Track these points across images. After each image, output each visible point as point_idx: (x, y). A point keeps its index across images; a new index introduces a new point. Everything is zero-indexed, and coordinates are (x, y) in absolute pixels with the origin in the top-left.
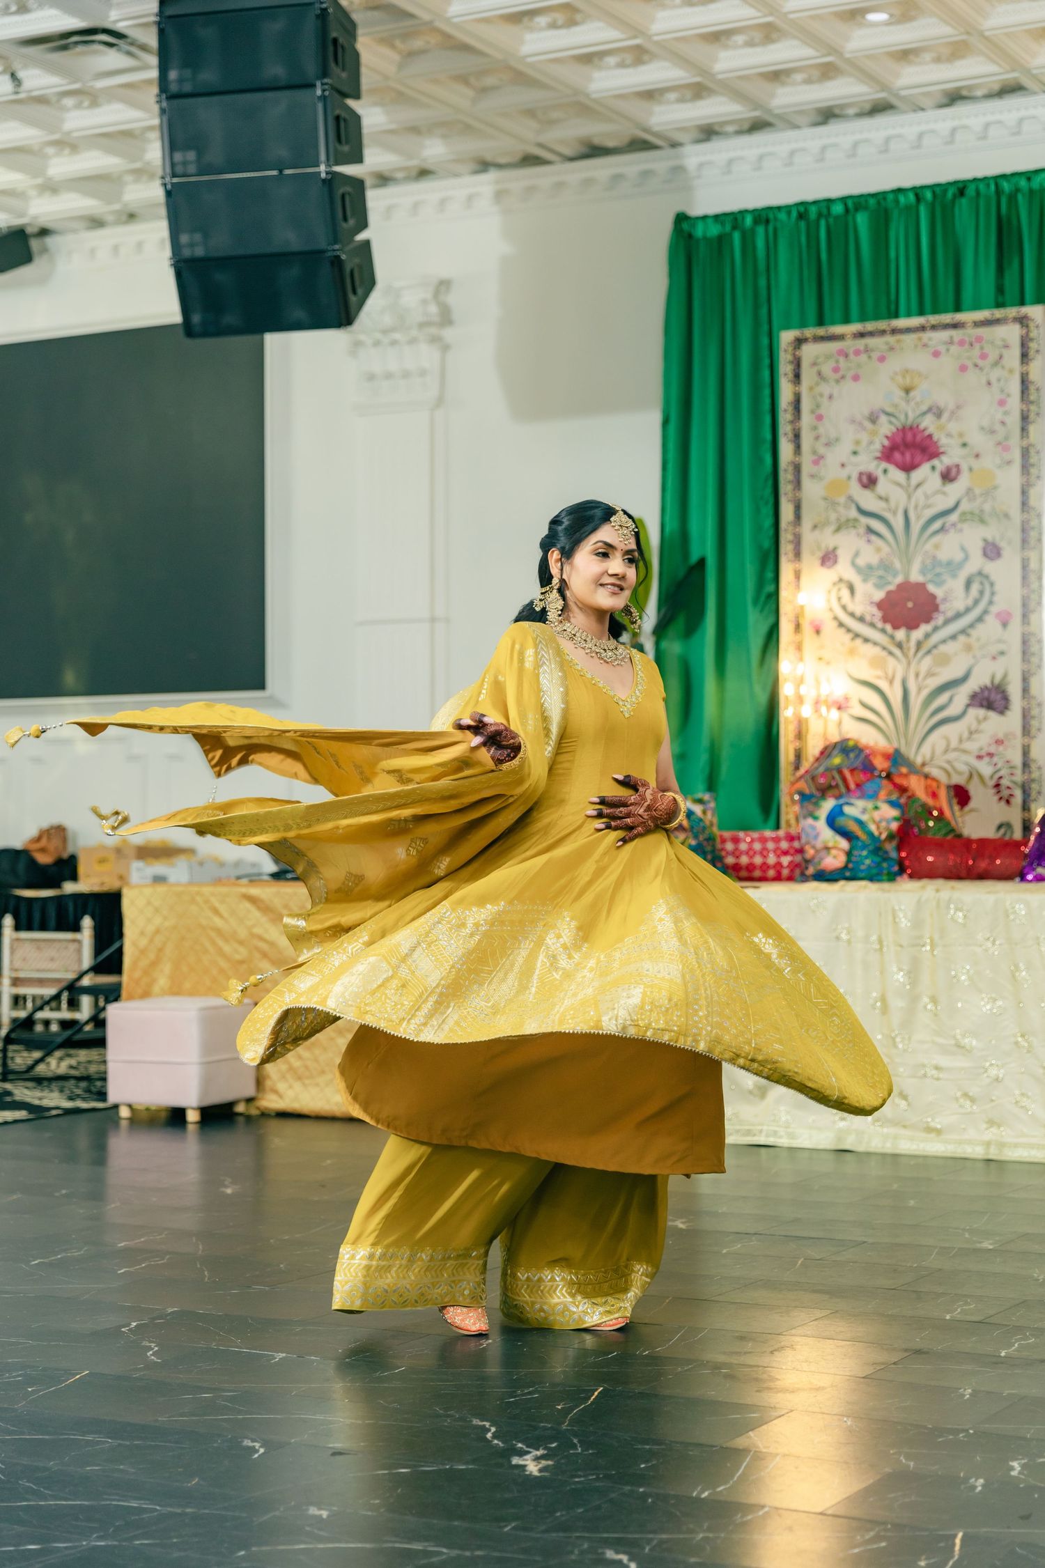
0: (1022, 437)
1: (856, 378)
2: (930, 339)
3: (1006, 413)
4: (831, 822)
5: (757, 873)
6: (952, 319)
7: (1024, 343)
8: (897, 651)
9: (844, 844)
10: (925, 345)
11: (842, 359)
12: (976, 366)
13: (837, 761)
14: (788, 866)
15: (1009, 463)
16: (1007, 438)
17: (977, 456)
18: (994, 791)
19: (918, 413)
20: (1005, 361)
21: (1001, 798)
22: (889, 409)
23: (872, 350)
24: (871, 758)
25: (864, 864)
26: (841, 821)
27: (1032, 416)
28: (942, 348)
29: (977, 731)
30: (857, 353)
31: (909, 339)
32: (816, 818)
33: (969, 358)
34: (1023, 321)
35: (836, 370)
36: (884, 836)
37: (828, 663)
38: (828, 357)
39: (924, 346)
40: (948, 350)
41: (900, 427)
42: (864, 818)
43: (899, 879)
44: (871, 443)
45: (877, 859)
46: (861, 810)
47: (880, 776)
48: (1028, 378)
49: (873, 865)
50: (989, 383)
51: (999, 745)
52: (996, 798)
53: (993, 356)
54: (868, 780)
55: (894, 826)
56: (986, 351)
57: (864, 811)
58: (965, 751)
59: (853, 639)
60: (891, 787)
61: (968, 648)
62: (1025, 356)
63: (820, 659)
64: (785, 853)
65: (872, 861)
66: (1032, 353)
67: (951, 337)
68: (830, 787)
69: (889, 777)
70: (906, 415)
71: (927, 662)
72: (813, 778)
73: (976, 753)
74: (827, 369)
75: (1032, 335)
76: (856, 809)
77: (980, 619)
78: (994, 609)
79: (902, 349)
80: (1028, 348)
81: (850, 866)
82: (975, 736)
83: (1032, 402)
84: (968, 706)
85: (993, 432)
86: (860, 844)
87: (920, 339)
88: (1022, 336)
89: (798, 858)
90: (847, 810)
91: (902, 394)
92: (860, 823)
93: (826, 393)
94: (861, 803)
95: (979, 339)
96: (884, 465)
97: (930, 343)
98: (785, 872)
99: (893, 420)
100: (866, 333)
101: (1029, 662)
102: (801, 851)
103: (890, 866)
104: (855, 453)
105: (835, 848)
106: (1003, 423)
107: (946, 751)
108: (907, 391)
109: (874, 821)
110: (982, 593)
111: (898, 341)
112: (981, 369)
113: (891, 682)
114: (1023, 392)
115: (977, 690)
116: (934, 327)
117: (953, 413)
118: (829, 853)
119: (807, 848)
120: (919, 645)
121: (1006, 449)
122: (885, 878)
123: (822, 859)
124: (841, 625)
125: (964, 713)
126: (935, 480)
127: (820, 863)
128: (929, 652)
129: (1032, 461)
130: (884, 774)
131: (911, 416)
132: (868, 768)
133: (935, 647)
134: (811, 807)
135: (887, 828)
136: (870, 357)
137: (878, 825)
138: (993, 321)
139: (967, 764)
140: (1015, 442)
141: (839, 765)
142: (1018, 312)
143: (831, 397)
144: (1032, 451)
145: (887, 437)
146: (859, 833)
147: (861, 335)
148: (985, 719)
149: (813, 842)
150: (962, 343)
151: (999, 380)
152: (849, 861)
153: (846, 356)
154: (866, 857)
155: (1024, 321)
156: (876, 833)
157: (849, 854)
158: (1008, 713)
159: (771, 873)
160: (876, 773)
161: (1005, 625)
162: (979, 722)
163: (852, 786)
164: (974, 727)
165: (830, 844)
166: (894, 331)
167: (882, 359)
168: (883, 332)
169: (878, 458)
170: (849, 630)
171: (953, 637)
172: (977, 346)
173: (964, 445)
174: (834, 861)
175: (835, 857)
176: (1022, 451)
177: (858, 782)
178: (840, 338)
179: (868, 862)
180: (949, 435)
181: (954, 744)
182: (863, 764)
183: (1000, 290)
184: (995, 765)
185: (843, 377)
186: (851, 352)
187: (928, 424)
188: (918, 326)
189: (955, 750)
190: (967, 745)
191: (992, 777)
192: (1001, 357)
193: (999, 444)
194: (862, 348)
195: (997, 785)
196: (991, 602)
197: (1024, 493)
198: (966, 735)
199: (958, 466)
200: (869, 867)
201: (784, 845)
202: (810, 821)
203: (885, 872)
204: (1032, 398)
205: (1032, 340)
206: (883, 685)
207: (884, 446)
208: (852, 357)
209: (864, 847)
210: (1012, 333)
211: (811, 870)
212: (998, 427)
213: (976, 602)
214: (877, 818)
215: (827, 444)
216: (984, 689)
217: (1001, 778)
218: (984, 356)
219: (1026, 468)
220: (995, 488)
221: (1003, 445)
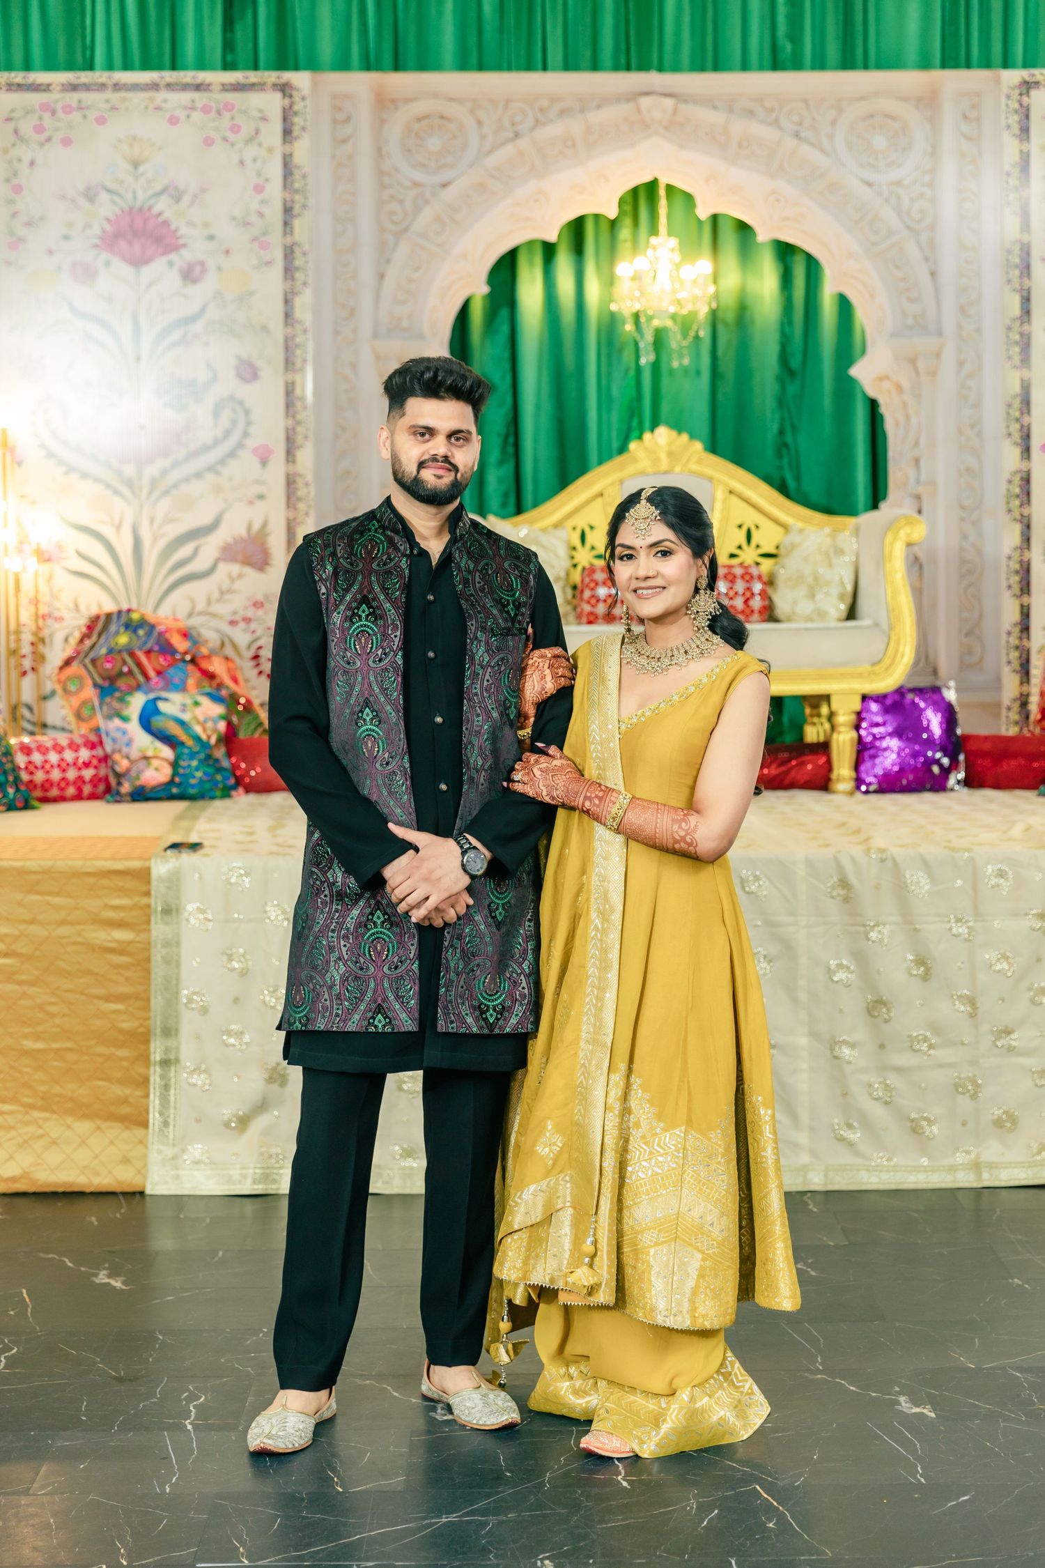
0: (285, 234)
1: (67, 142)
2: (165, 101)
3: (264, 202)
4: (146, 722)
5: (54, 792)
6: (194, 78)
7: (287, 116)
8: (126, 491)
9: (167, 752)
10: (158, 109)
11: (47, 116)
12: (225, 139)
13: (123, 639)
14: (91, 781)
15: (269, 263)
16: (265, 233)
17: (227, 252)
18: (253, 663)
19: (150, 192)
20: (261, 138)
21: (260, 673)
22: (114, 186)
23: (88, 108)
24: (167, 635)
25: (194, 777)
26: (157, 722)
27: (297, 209)
28: (181, 114)
29: (230, 591)
30: (68, 110)
31: (138, 98)
32: (125, 719)
33: (216, 129)
34: (285, 89)
35: (39, 129)
36: (213, 740)
37: (34, 503)
38: (28, 112)
39: (156, 109)
40: (188, 117)
41: (126, 207)
42: (186, 717)
43: (233, 793)
44: (87, 226)
45: (210, 770)
46: (179, 707)
47: (183, 660)
48: (291, 160)
49: (205, 778)
50: (242, 163)
51: (258, 608)
52: (255, 671)
53: (247, 130)
54: (169, 666)
55: (222, 726)
56: (237, 121)
57: (184, 708)
58: (214, 615)
59: (66, 473)
60: (198, 674)
61: (218, 489)
62: (287, 133)
63: (22, 497)
64: (87, 765)
65: (205, 773)
66: (296, 131)
67: (193, 101)
68: (121, 674)
69: (193, 661)
70: (135, 198)
71: (164, 505)
72: (94, 661)
73: (230, 618)
74: (26, 127)
75: (296, 108)
76: (173, 705)
77: (232, 455)
78: (251, 443)
79: (127, 109)
80: (292, 124)
81: (177, 780)
82: (227, 597)
83: (296, 191)
84: (217, 561)
85: (247, 224)
86: (186, 751)
87: (151, 100)
88: (284, 108)
89: (103, 771)
90: (162, 706)
91: (130, 168)
92: (182, 724)
93: (27, 159)
94: (176, 697)
95: (229, 107)
96: (105, 256)
97: (164, 105)
98: (87, 789)
99: (116, 198)
100: (78, 85)
101: (295, 509)
102: (105, 759)
103: (226, 778)
104: (66, 238)
105: (156, 757)
106: (261, 215)
107: (190, 615)
108: (136, 164)
109: (198, 722)
110: (234, 422)
111: (123, 100)
112: (233, 145)
113: (118, 528)
114: (285, 178)
115: (230, 540)
116: (169, 86)
117: (195, 196)
118: (149, 764)
119: (117, 757)
120: (154, 483)
121: (264, 246)
122: (218, 793)
123: (140, 772)
124: (50, 455)
125: (213, 569)
126: (172, 280)
127: (138, 778)
128: (166, 493)
129: (297, 263)
130: (188, 658)
131: (141, 197)
132: (167, 649)
133: (175, 486)
134: (116, 705)
135: (215, 730)
136: (85, 117)
137: (203, 724)
138: (246, 85)
139: (217, 631)
140: (276, 238)
141: (128, 644)
142: (278, 78)
143: (32, 164)
144: (298, 251)
145: (108, 220)
146: (183, 737)
147: (74, 88)
148: (240, 576)
149: (125, 750)
150: (206, 109)
151: (255, 160)
152: (175, 774)
153: (54, 113)
154: (197, 769)
155: (288, 91)
156: (204, 737)
157: (175, 765)
158: (269, 569)
159: (71, 791)
160: (178, 656)
161: (264, 462)
162: (232, 580)
163: (152, 674)
164: (226, 585)
165: (150, 753)
166: (117, 87)
167: (101, 121)
168: (102, 87)
169: (96, 246)
170: (61, 462)
171: (198, 475)
172: (227, 115)
173: (211, 238)
174: (156, 774)
175: (157, 769)
176: (285, 250)
177: (159, 668)
178: (46, 88)
179: (199, 774)
180: (191, 224)
181: (200, 606)
182: (158, 643)
183: (228, 45)
184: (253, 632)
185: (49, 140)
186: (59, 107)
187: (163, 206)
188: (150, 82)
189: (201, 613)
190: (217, 608)
191: (249, 647)
192: (257, 132)
193: (255, 239)
194: (75, 104)
195: (256, 657)
196: (246, 434)
197: (287, 301)
198: (216, 595)
199: (202, 264)
200: (201, 781)
201: (85, 754)
202: (117, 722)
203: (221, 786)
204: (297, 185)
205: (296, 114)
206: (108, 532)
207: (104, 231)
208: (60, 114)
209: (192, 756)
210: (272, 103)
211: (126, 788)
212: (254, 218)
213: (227, 433)
214: (201, 718)
215: (28, 224)
216: (238, 541)
217: (260, 648)
218: (235, 129)
219: (289, 271)
220: (251, 293)
221: (260, 241)
